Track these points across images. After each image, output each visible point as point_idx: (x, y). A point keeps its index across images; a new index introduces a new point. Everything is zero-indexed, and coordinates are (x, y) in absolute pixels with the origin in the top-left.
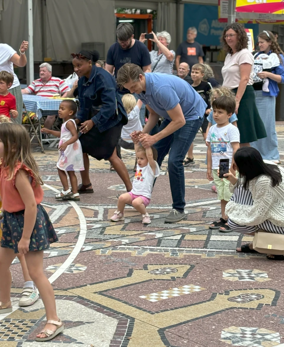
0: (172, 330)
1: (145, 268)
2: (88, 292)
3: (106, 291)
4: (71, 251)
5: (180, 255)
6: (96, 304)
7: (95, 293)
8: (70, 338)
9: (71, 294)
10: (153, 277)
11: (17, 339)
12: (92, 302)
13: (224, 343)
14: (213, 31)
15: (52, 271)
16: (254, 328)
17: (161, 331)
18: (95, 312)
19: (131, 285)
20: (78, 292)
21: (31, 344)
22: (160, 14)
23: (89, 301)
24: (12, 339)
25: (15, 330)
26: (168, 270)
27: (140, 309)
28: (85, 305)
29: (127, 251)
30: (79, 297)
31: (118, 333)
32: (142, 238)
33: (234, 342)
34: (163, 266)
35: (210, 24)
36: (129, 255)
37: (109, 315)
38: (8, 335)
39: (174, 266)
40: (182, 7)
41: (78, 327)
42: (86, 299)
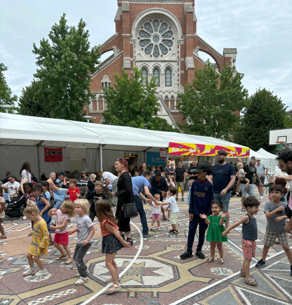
0: (192, 269)
1: (170, 246)
2: (155, 256)
3: (161, 255)
4: (140, 240)
5: (180, 241)
6: (160, 260)
7: (157, 256)
8: (158, 274)
9: (149, 257)
10: (175, 250)
11: (139, 275)
12: (159, 260)
13: (214, 274)
14: (156, 161)
15: (138, 248)
16: (221, 268)
17: (189, 270)
18: (161, 264)
19: (169, 253)
20: (151, 256)
21: (145, 277)
22: (139, 155)
23: (157, 259)
24: (137, 275)
25: (137, 272)
26: (178, 247)
27: (177, 262)
28: (157, 261)
29: (160, 240)
30: (153, 258)
31: (174, 272)
32: (163, 235)
33: (217, 274)
34: (176, 245)
35: (155, 159)
36: (161, 241)
37: (167, 265)
38: (135, 274)
39: (179, 245)
40: (146, 153)
41: (159, 270)
42: (155, 259)
